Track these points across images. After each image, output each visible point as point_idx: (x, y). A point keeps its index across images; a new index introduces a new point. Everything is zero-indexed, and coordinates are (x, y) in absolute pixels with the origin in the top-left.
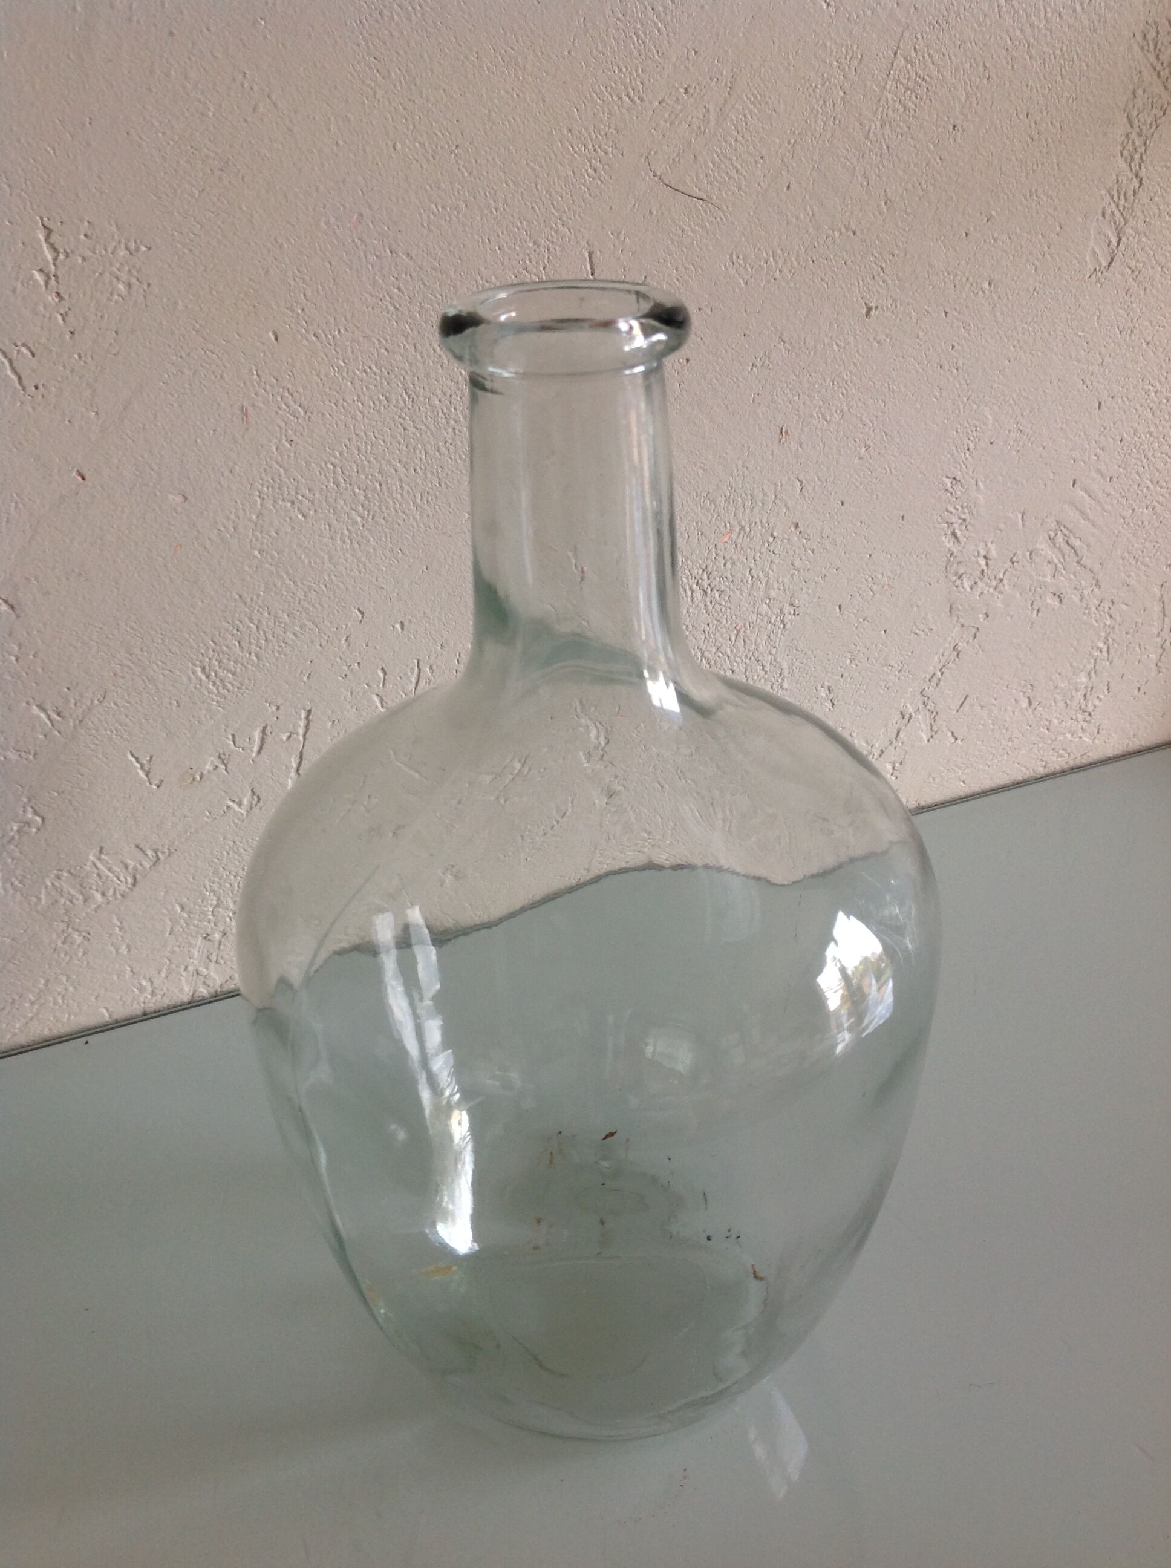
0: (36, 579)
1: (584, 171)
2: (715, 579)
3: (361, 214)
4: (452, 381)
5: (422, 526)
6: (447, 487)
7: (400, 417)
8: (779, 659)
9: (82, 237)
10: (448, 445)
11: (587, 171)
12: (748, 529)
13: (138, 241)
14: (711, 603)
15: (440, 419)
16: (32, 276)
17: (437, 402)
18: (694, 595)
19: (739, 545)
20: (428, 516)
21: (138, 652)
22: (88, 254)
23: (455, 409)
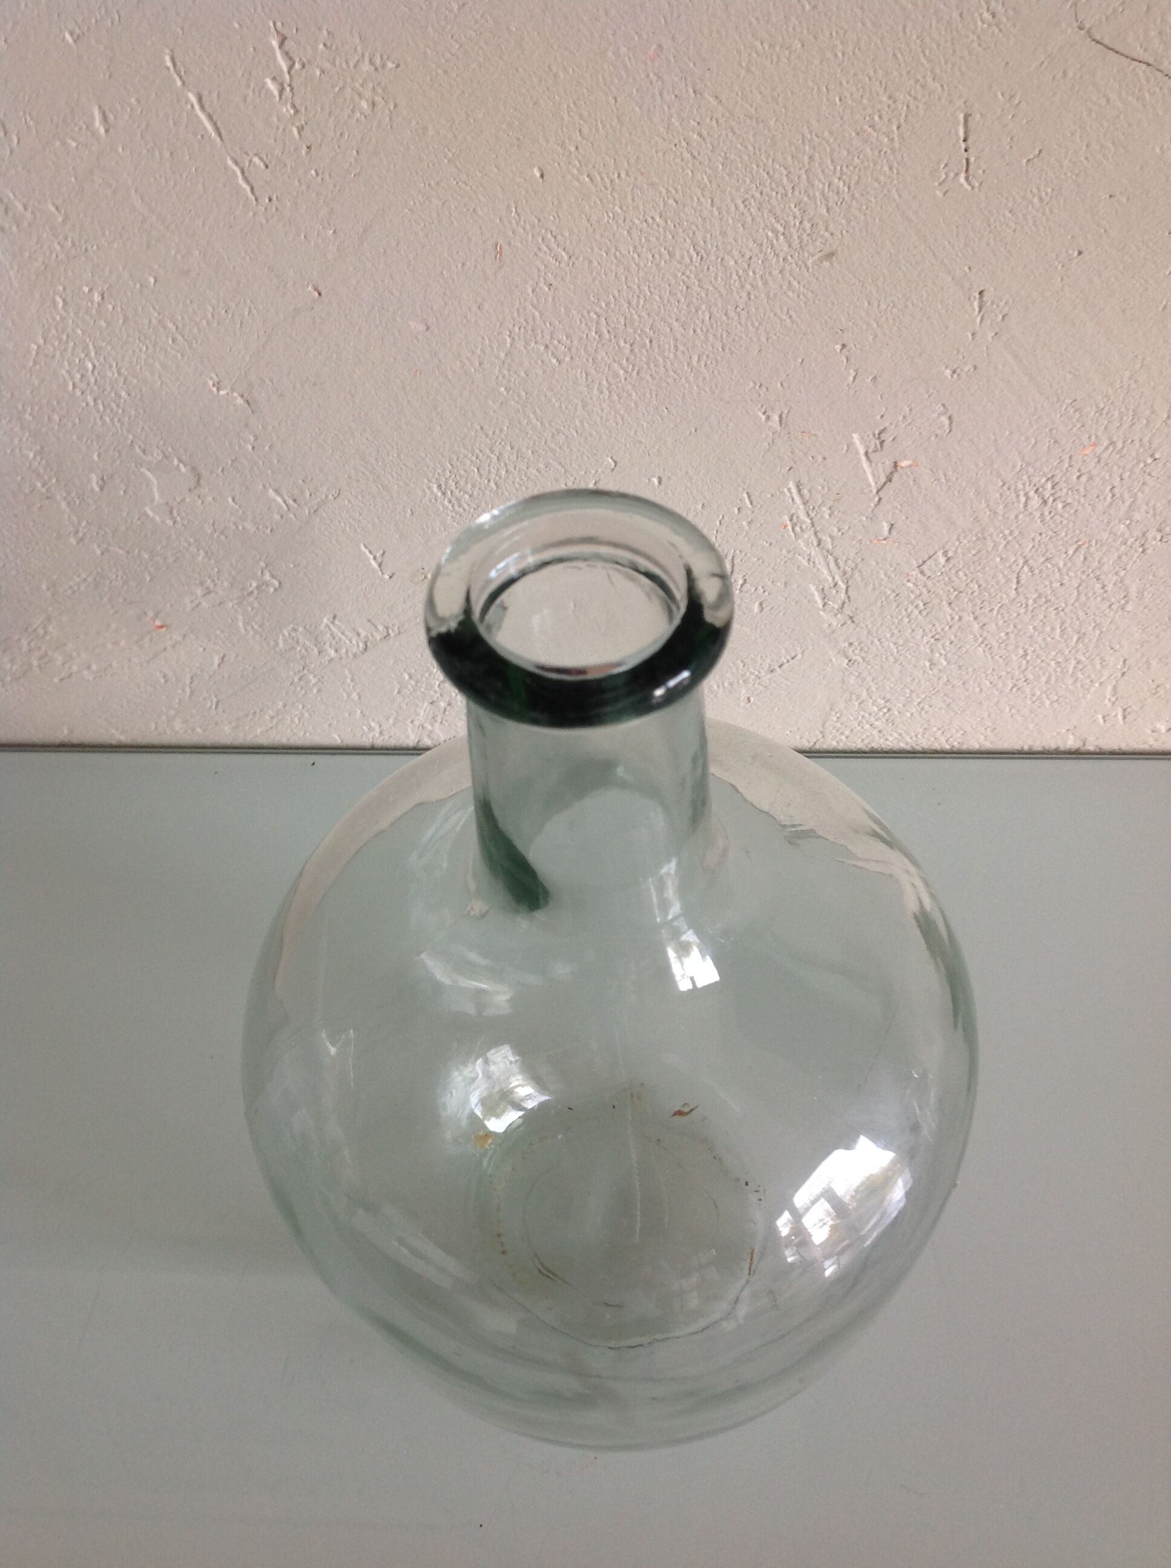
0: (271, 381)
1: (976, 15)
2: (1061, 490)
3: (660, 46)
4: (754, 241)
5: (695, 388)
6: (732, 353)
7: (683, 274)
8: (1127, 582)
9: (321, 46)
10: (738, 310)
11: (981, 15)
12: (1120, 445)
13: (385, 57)
14: (1050, 512)
15: (732, 282)
16: (264, 84)
17: (732, 263)
18: (1030, 502)
19: (1103, 461)
20: (704, 379)
21: (373, 461)
22: (327, 65)
23: (754, 273)
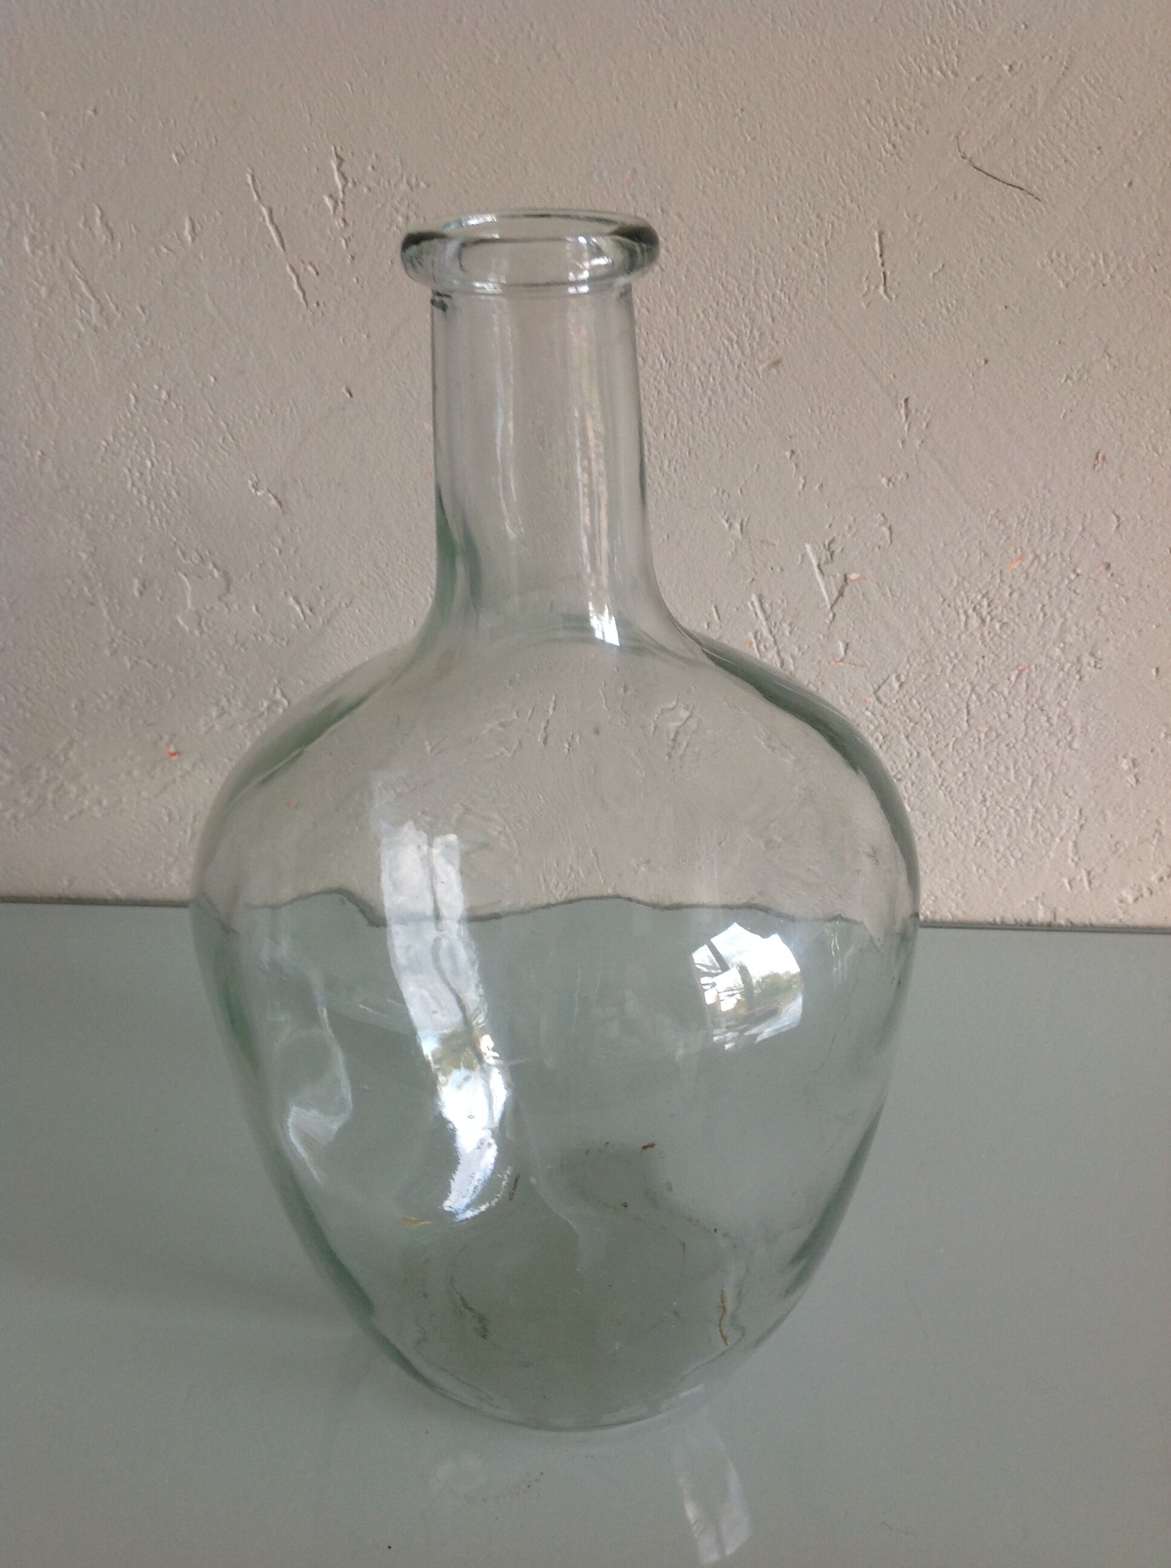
0: (302, 480)
1: (881, 146)
2: (996, 608)
3: (634, 171)
4: (713, 349)
5: (667, 493)
6: (697, 457)
7: (655, 379)
8: (1070, 714)
9: (370, 168)
10: (702, 415)
11: (884, 146)
12: (1044, 559)
13: (419, 178)
14: (989, 633)
15: (696, 387)
16: (322, 200)
17: (695, 369)
18: (970, 621)
19: (1030, 576)
20: (674, 484)
21: (384, 566)
22: (373, 184)
23: (714, 379)
